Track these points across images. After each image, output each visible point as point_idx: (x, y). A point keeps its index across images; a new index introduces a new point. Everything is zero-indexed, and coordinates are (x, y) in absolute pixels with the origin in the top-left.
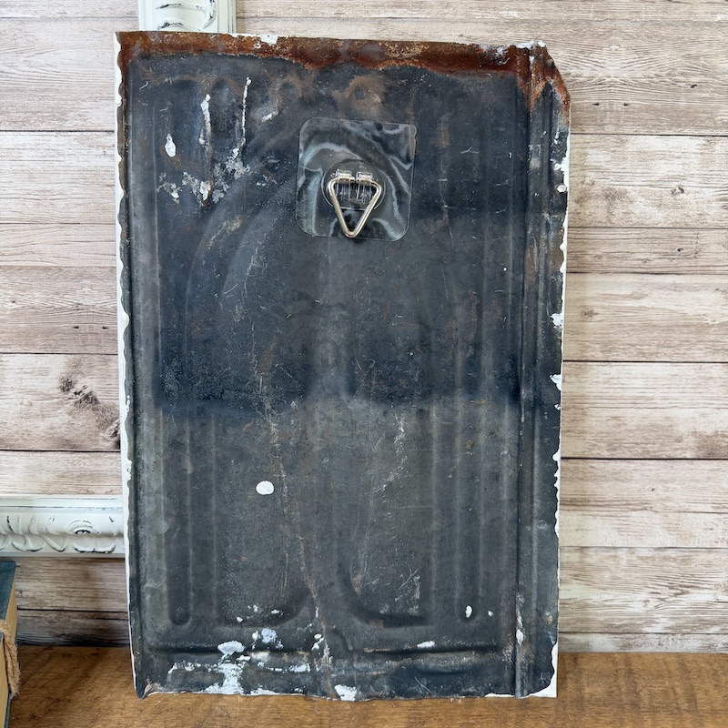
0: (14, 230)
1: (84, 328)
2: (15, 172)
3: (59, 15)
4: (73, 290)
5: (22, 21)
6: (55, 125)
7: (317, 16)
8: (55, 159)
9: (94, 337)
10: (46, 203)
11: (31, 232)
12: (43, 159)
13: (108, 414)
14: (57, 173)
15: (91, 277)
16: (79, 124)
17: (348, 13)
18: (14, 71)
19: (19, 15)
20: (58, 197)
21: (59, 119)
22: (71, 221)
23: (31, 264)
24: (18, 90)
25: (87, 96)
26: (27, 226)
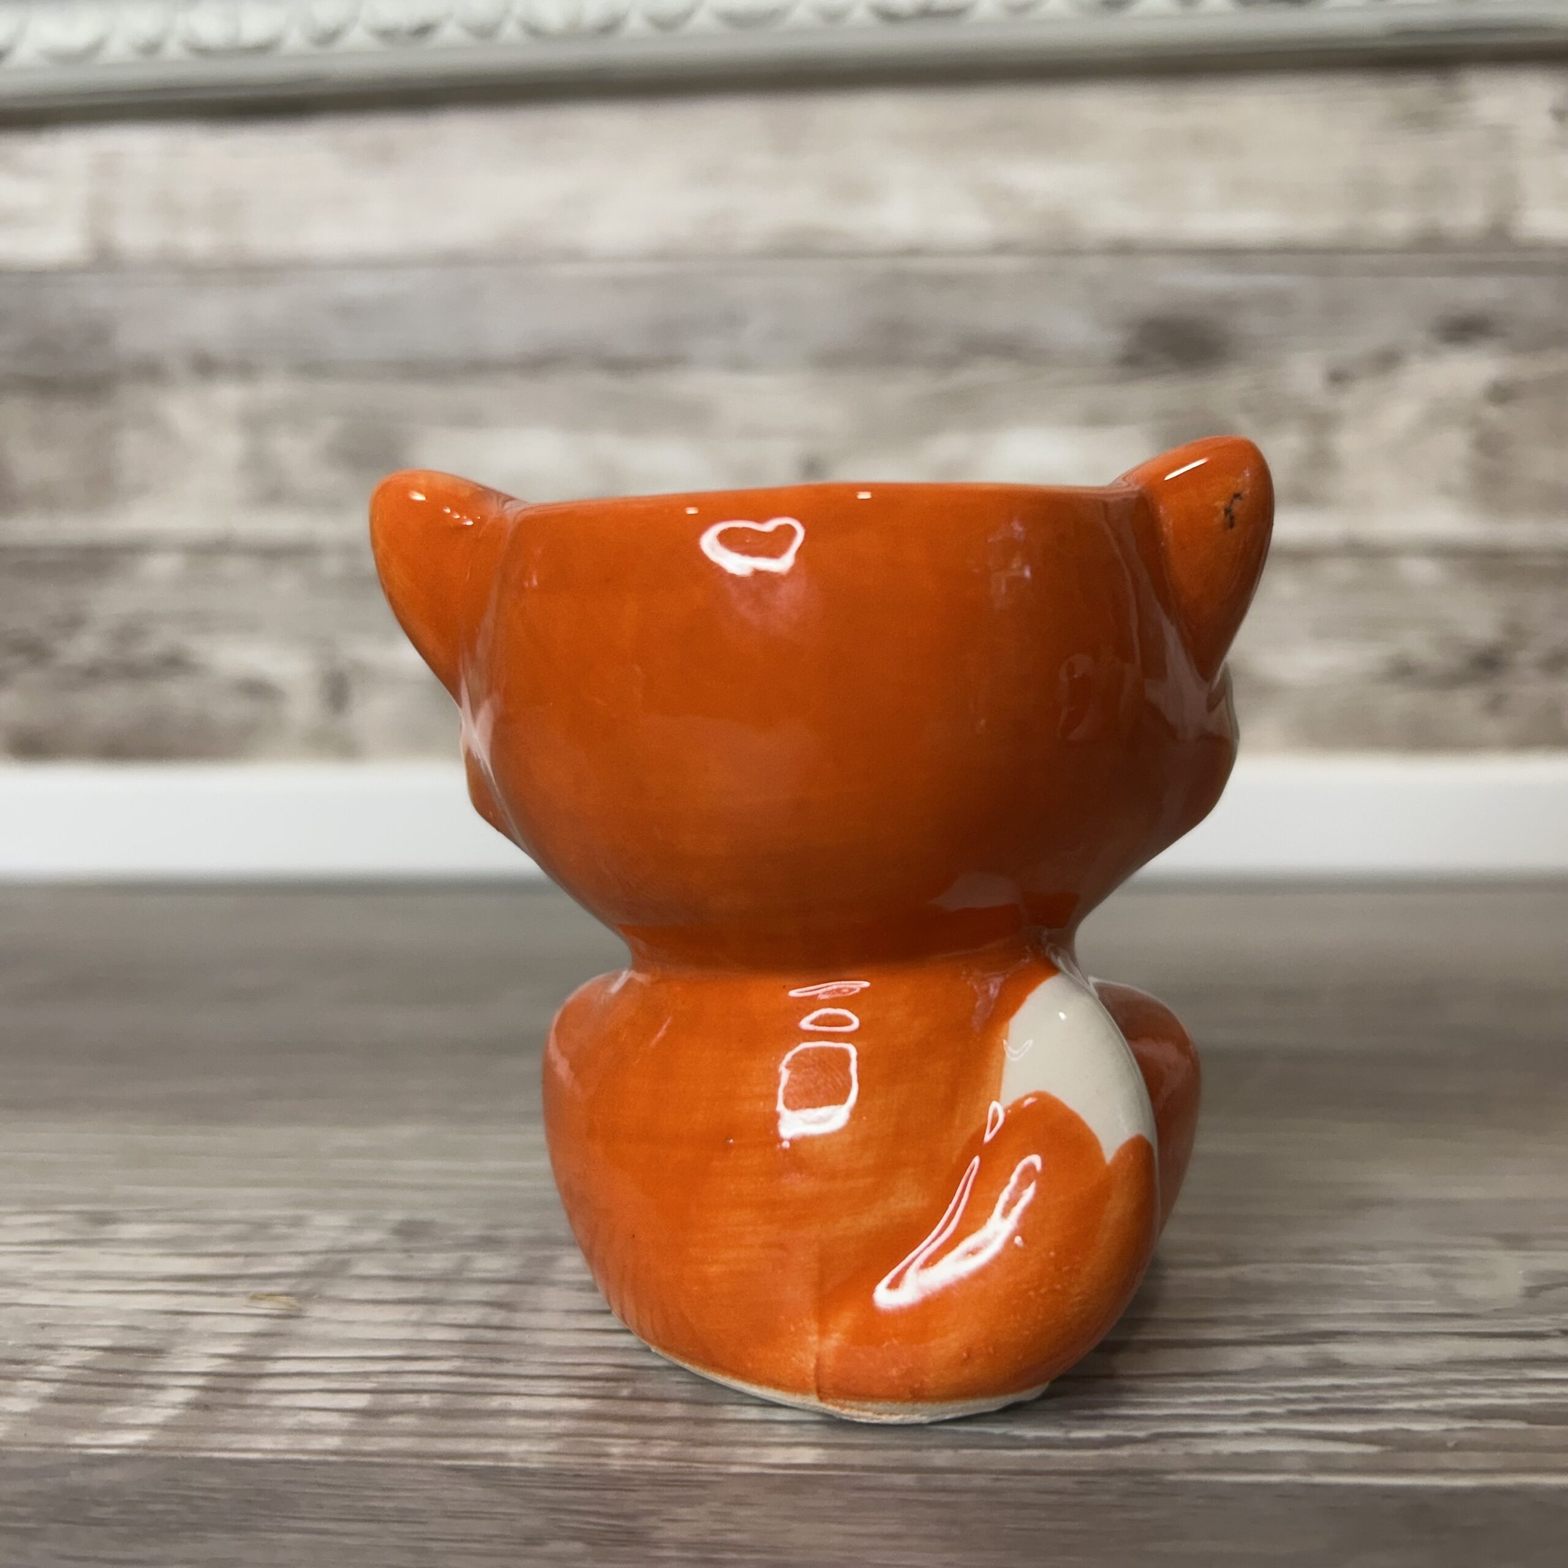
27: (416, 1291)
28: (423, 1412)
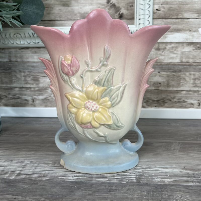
27: (30, 167)
28: (29, 176)
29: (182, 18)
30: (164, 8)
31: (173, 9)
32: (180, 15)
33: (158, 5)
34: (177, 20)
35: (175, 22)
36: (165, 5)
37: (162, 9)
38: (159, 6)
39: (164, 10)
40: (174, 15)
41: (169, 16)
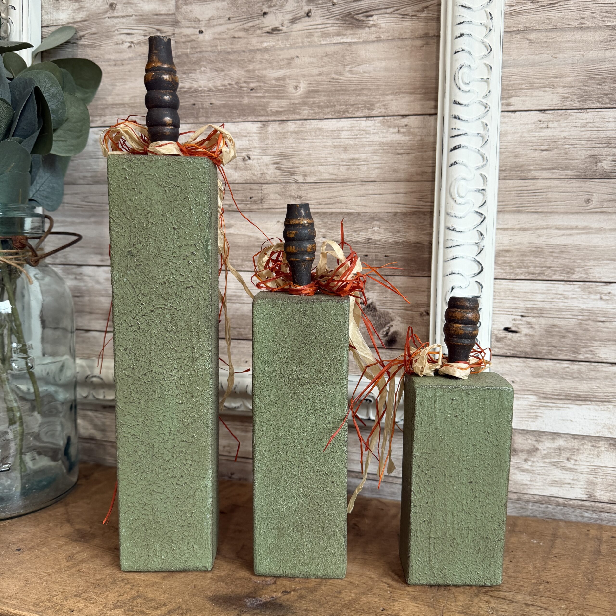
0: (330, 187)
1: (372, 256)
2: (335, 147)
3: (376, 39)
4: (367, 229)
5: (350, 44)
6: (366, 112)
7: (564, 27)
8: (363, 136)
9: (377, 263)
10: (354, 167)
11: (341, 188)
12: (355, 137)
13: (382, 319)
14: (363, 146)
15: (380, 219)
16: (383, 111)
17: (588, 23)
18: (341, 78)
19: (349, 40)
20: (363, 163)
21: (369, 109)
22: (370, 179)
23: (338, 210)
24: (343, 90)
25: (390, 92)
26: (339, 184)
29: (593, 360)
30: (532, 327)
31: (561, 332)
32: (586, 353)
33: (512, 315)
34: (575, 367)
35: (568, 369)
36: (534, 317)
37: (525, 330)
38: (515, 320)
39: (531, 333)
40: (564, 349)
41: (549, 352)
